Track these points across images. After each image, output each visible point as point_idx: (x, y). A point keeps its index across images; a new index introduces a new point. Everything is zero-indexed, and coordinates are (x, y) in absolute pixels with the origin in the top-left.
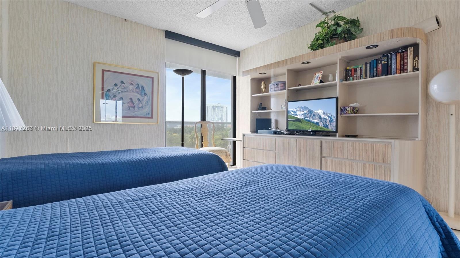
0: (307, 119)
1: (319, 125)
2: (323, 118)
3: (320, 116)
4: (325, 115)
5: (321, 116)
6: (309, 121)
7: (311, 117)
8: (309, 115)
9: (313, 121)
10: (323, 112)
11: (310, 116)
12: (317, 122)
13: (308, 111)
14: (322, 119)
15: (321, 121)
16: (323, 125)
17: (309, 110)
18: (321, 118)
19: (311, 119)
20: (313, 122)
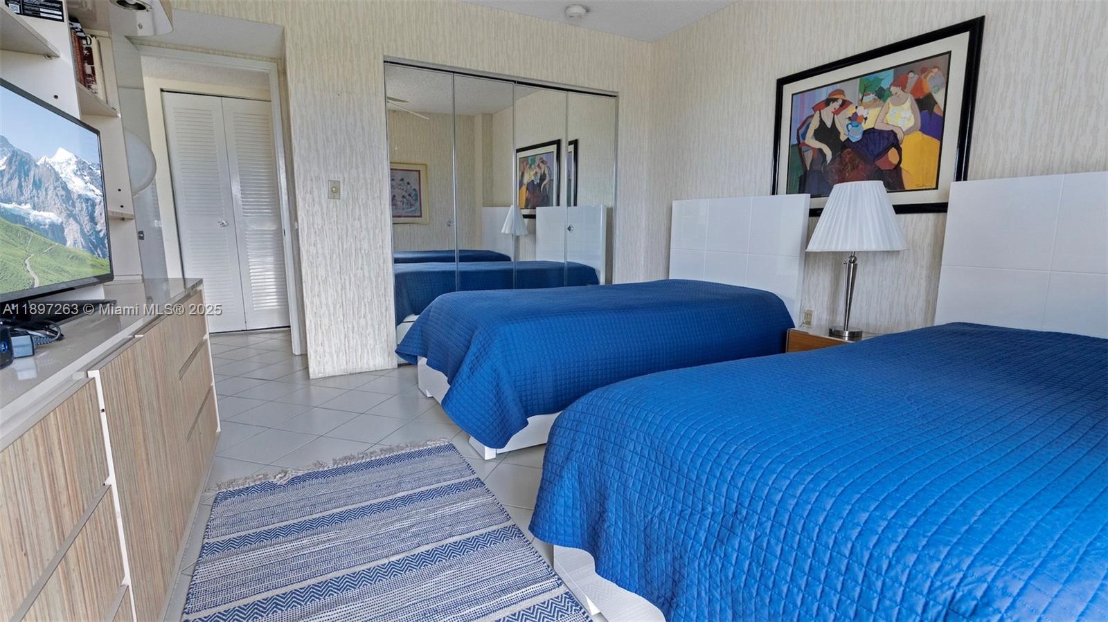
0: (7, 206)
1: (64, 242)
2: (80, 196)
3: (65, 188)
4: (87, 178)
5: (70, 186)
6: (19, 219)
7: (27, 195)
8: (15, 183)
9: (35, 216)
10: (78, 163)
11: (20, 186)
12: (52, 225)
13: (9, 162)
14: (74, 206)
15: (69, 216)
16: (81, 240)
17: (15, 154)
18: (68, 196)
19: (28, 206)
20: (36, 227)
